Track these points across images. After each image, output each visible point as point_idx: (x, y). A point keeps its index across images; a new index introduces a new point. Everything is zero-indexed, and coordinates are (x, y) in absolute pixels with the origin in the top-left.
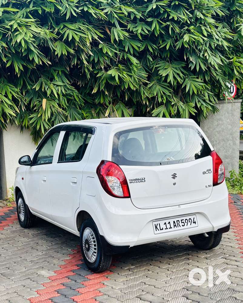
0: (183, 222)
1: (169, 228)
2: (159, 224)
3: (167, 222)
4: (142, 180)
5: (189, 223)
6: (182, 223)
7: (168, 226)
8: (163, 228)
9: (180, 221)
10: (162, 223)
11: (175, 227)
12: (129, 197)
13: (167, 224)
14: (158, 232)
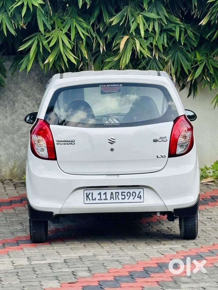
0: (124, 195)
1: (104, 199)
2: (92, 193)
3: (103, 192)
4: (72, 142)
5: (132, 197)
6: (122, 195)
7: (103, 197)
8: (95, 198)
9: (120, 194)
10: (96, 193)
11: (112, 199)
12: (55, 159)
13: (102, 194)
14: (88, 202)
